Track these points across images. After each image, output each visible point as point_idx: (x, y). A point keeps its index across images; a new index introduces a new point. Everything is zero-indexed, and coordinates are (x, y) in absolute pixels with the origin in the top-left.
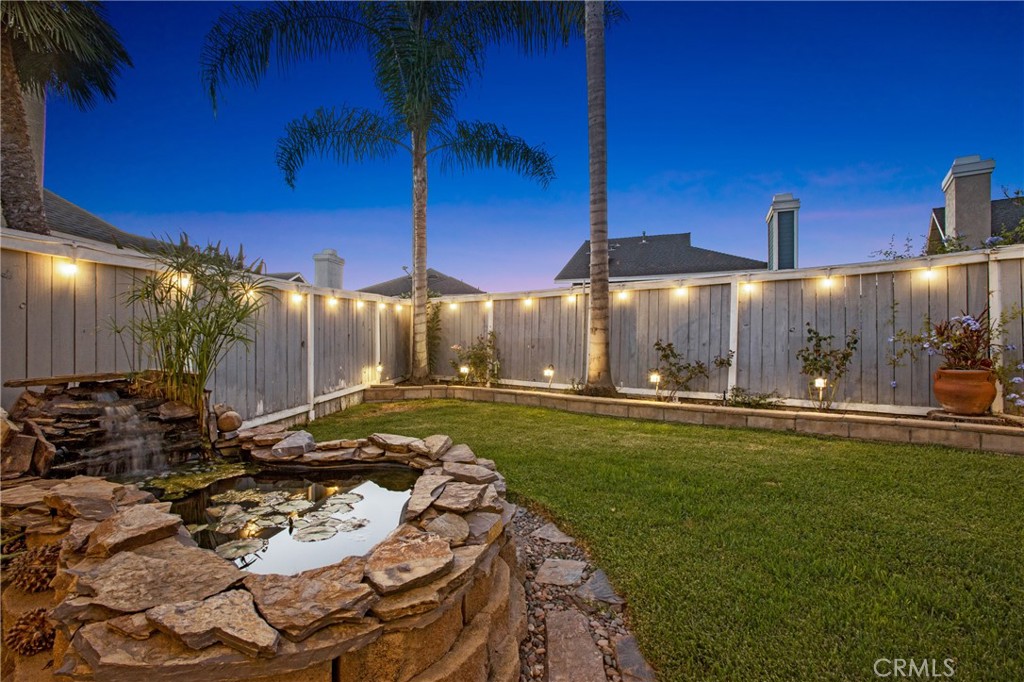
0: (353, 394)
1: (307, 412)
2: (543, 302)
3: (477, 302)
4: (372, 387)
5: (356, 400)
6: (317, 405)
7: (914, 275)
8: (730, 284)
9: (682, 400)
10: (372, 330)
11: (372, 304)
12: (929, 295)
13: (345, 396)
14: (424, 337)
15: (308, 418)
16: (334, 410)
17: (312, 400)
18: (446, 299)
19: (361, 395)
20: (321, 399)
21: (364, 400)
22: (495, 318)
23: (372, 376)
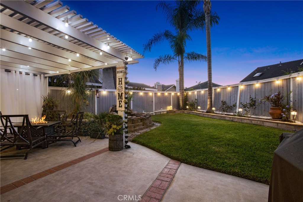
0: (165, 111)
1: (153, 113)
2: (205, 92)
3: (200, 91)
4: (169, 110)
5: (165, 112)
6: (155, 112)
7: (275, 82)
8: (238, 86)
9: (225, 114)
10: (170, 99)
11: (170, 94)
12: (279, 87)
13: (162, 112)
14: (181, 100)
15: (153, 114)
16: (159, 114)
17: (154, 111)
18: (189, 92)
19: (167, 112)
20: (156, 111)
21: (167, 113)
22: (197, 96)
23: (170, 108)
